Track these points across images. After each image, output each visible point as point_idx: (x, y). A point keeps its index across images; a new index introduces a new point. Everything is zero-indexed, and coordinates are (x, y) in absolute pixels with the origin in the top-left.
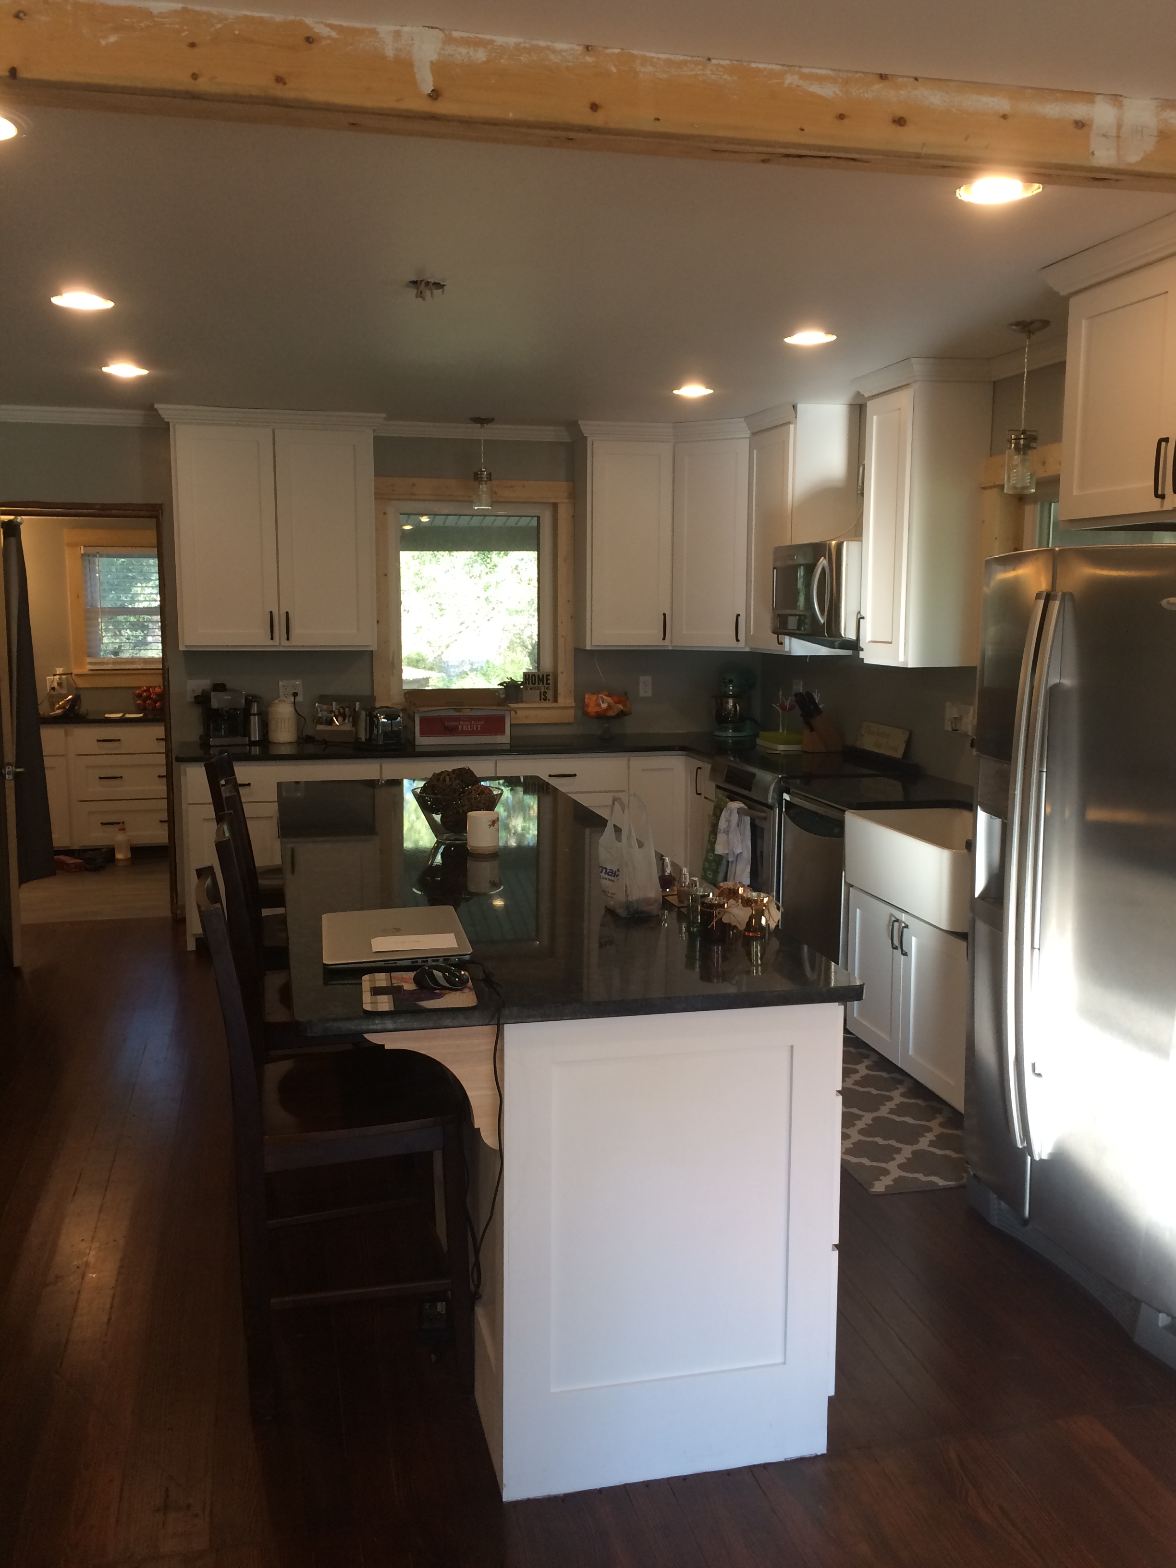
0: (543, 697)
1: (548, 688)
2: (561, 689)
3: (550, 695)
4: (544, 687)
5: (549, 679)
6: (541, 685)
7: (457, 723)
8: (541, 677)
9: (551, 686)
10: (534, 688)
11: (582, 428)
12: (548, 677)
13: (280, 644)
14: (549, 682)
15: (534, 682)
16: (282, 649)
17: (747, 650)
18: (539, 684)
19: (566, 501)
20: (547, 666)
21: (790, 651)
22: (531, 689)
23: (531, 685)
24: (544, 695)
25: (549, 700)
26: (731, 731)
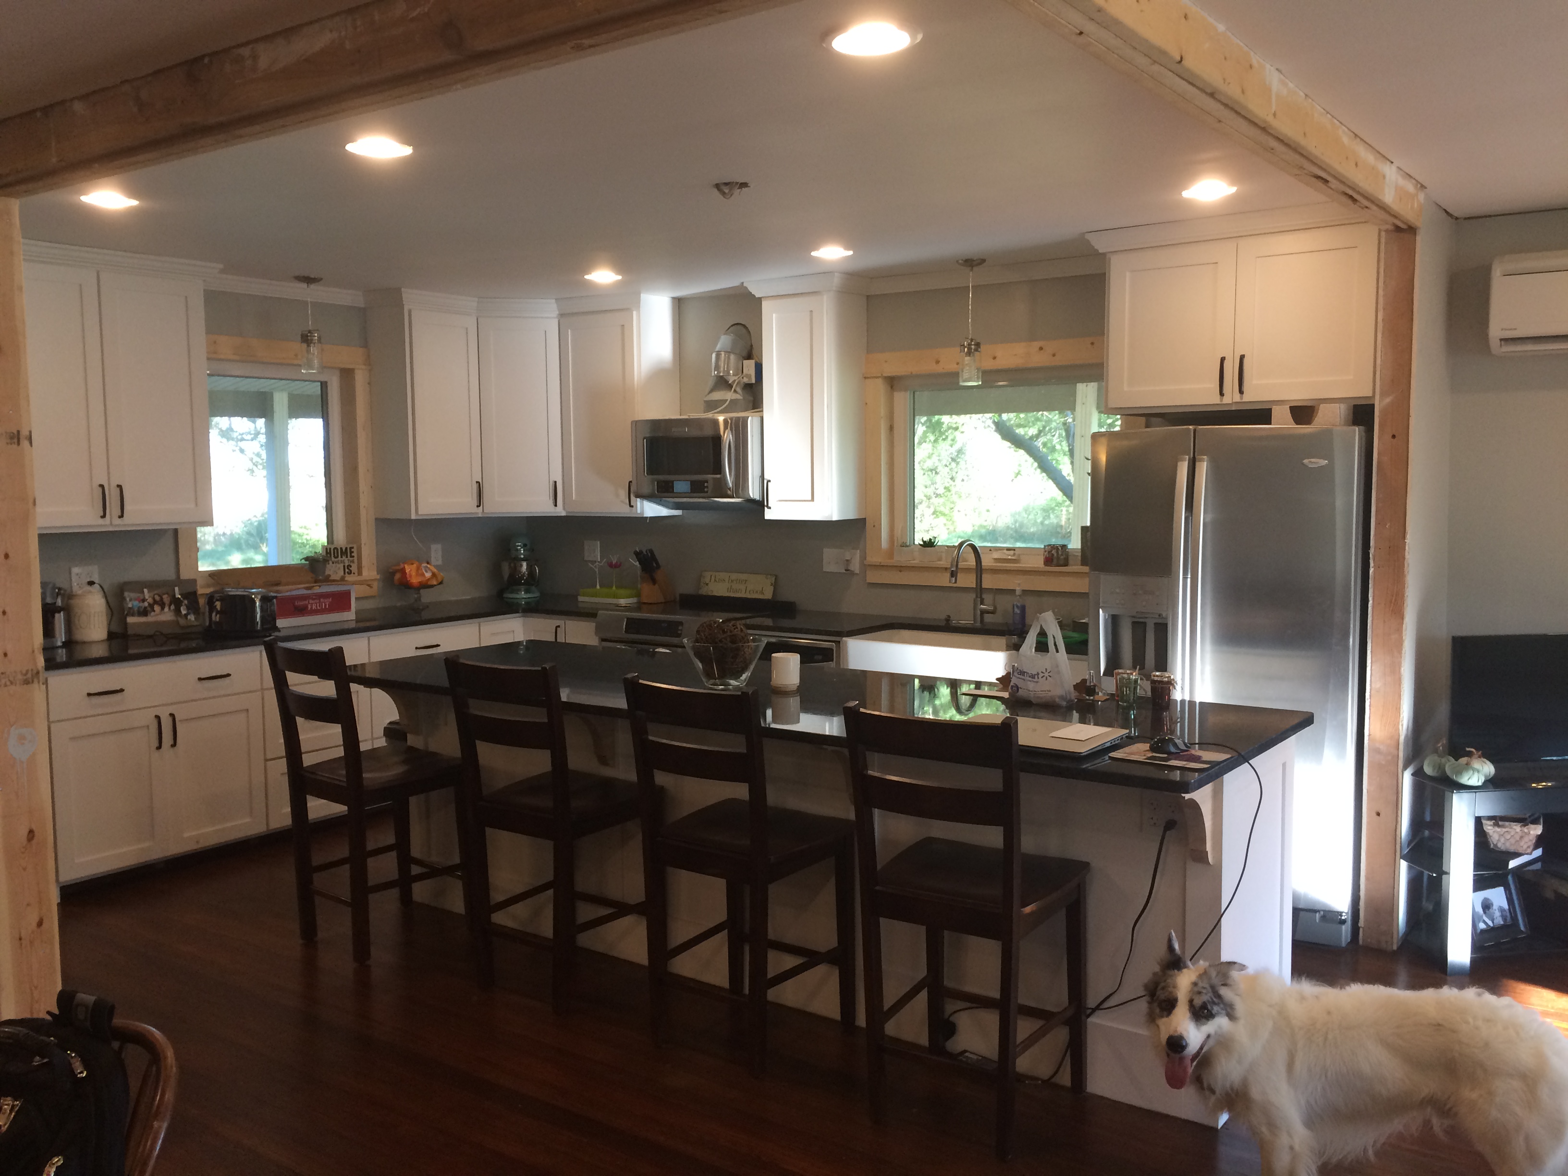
0: (347, 570)
1: (353, 562)
2: (365, 562)
3: (354, 568)
4: (348, 560)
5: (353, 552)
6: (344, 558)
7: (307, 602)
8: (344, 550)
9: (355, 559)
10: (337, 562)
11: (404, 295)
12: (352, 550)
13: (112, 523)
14: (353, 554)
15: (336, 555)
16: (111, 529)
17: (564, 514)
18: (342, 557)
19: (363, 367)
20: (341, 539)
21: (642, 512)
22: (333, 563)
23: (333, 559)
24: (348, 568)
25: (354, 573)
26: (523, 593)
